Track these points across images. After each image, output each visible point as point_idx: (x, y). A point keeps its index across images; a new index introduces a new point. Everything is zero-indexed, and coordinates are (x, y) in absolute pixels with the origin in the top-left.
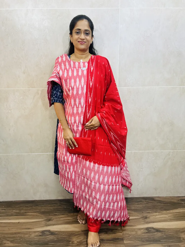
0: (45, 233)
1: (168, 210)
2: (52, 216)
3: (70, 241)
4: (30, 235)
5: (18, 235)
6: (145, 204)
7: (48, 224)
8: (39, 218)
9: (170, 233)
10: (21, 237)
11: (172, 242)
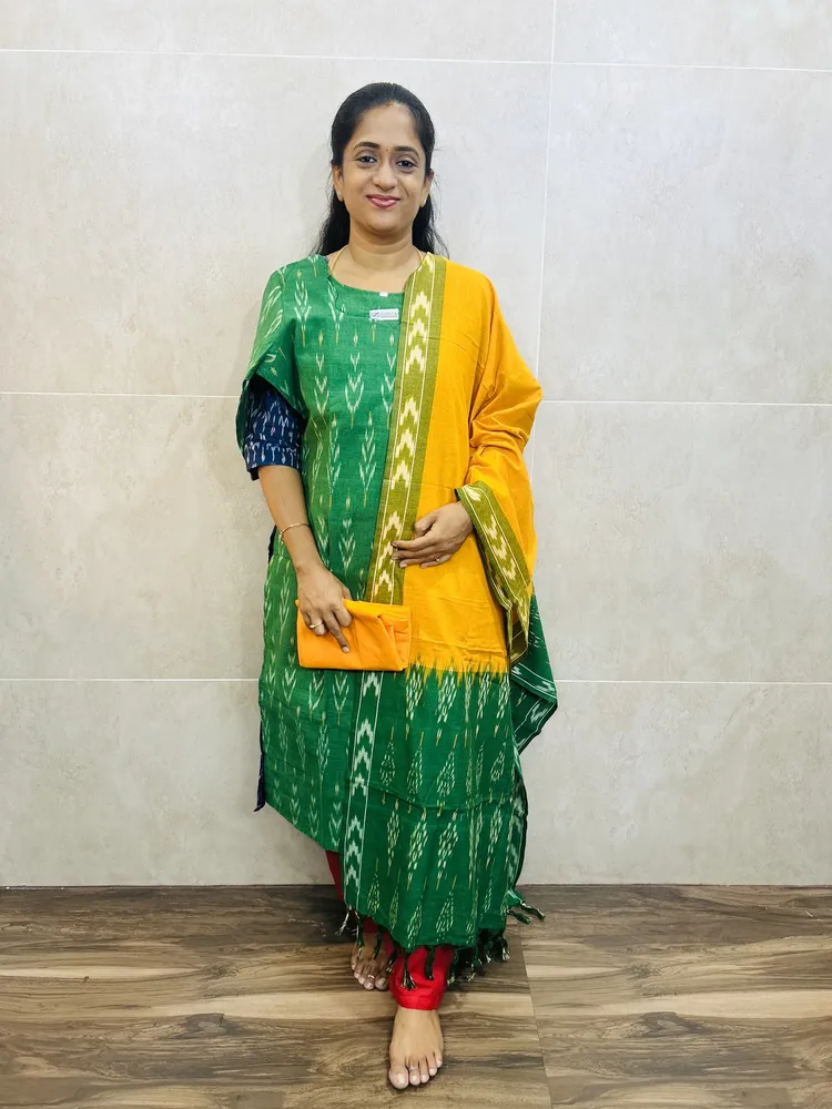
0: (201, 1024)
1: (743, 943)
2: (230, 954)
3: (309, 1063)
4: (136, 1033)
5: (81, 1033)
6: (641, 914)
7: (215, 990)
8: (177, 964)
9: (749, 1041)
10: (93, 1041)
11: (755, 1078)
